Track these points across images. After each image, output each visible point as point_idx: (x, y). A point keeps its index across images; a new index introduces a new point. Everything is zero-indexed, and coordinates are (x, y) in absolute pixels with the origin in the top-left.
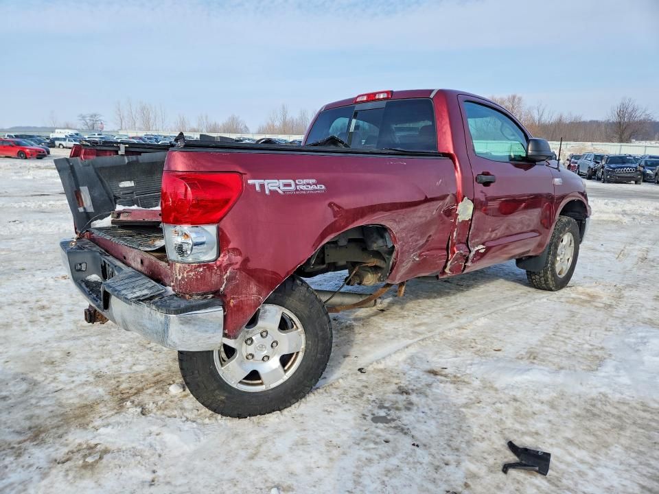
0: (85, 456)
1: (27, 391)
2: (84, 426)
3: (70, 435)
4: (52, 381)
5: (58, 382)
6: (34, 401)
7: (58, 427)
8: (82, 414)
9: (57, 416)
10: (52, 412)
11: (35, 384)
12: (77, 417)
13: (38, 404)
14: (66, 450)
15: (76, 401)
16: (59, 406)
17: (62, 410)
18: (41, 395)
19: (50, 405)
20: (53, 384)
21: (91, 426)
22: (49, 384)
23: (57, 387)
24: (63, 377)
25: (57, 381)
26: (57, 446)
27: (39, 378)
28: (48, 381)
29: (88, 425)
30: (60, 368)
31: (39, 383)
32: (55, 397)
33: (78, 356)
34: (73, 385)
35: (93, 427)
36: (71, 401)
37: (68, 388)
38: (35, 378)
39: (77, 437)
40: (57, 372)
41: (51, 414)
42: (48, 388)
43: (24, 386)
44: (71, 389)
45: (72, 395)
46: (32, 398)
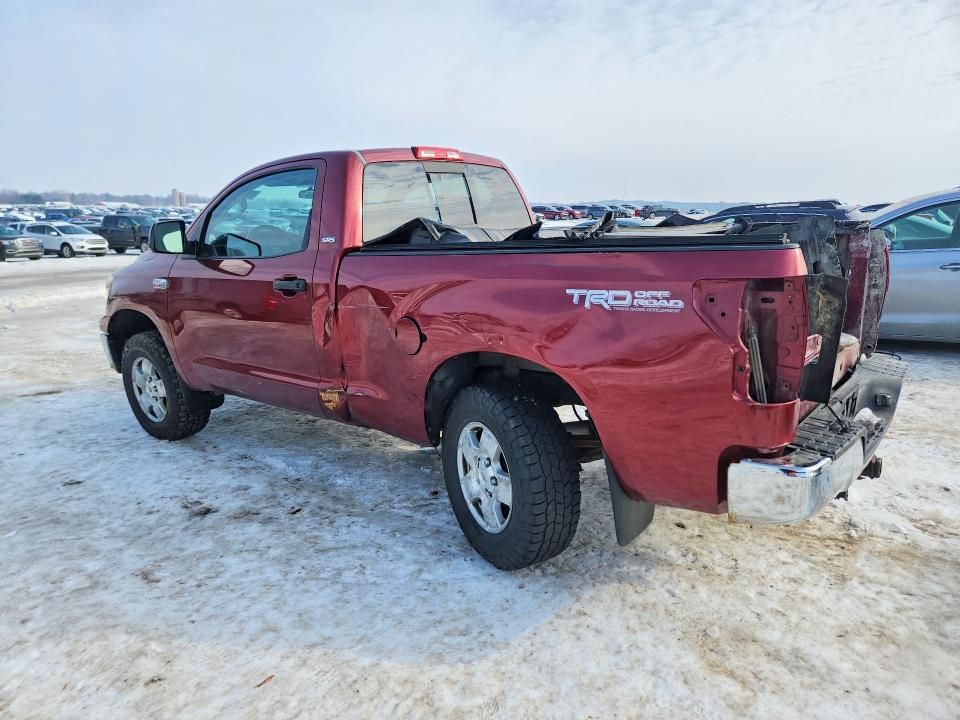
0: (934, 527)
1: (949, 618)
2: (915, 545)
3: (933, 547)
4: (905, 609)
5: (900, 604)
6: (949, 599)
7: (939, 559)
8: (907, 555)
9: (933, 567)
10: (935, 574)
11: (930, 621)
12: (914, 556)
13: (945, 591)
14: (946, 540)
15: (899, 570)
16: (923, 574)
17: (923, 569)
18: (935, 602)
19: (933, 582)
20: (907, 604)
21: (907, 541)
22: (913, 609)
23: (905, 599)
24: (886, 606)
25: (897, 606)
26: (952, 547)
27: (921, 626)
28: (911, 613)
29: (909, 544)
30: (878, 618)
31: (925, 619)
32: (919, 588)
33: (833, 623)
34: (884, 589)
35: (906, 539)
36: (904, 572)
37: (893, 590)
38: (926, 628)
39: (929, 542)
40: (888, 618)
41: (938, 571)
42: (919, 604)
43: (949, 627)
44: (892, 586)
45: (897, 580)
46: (948, 605)
